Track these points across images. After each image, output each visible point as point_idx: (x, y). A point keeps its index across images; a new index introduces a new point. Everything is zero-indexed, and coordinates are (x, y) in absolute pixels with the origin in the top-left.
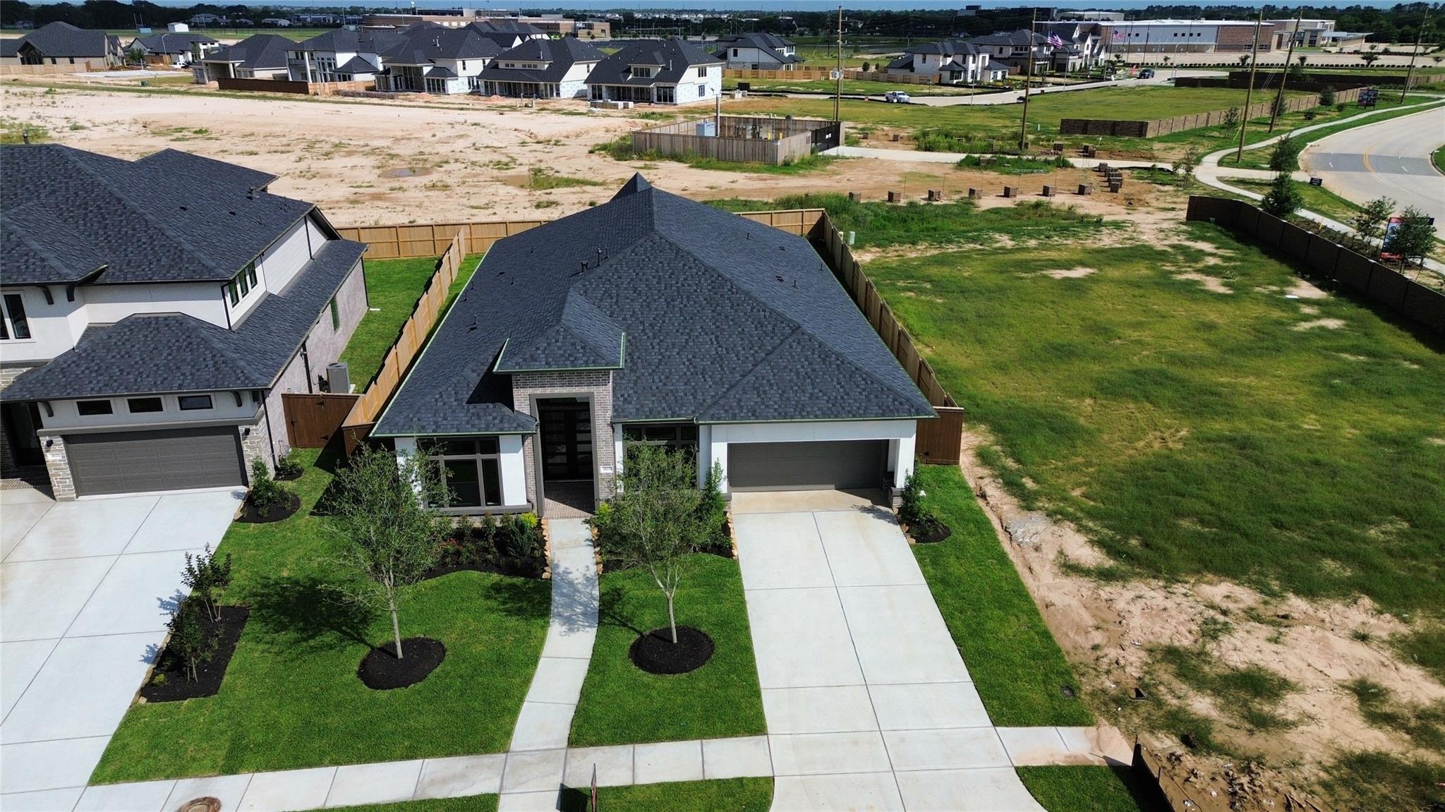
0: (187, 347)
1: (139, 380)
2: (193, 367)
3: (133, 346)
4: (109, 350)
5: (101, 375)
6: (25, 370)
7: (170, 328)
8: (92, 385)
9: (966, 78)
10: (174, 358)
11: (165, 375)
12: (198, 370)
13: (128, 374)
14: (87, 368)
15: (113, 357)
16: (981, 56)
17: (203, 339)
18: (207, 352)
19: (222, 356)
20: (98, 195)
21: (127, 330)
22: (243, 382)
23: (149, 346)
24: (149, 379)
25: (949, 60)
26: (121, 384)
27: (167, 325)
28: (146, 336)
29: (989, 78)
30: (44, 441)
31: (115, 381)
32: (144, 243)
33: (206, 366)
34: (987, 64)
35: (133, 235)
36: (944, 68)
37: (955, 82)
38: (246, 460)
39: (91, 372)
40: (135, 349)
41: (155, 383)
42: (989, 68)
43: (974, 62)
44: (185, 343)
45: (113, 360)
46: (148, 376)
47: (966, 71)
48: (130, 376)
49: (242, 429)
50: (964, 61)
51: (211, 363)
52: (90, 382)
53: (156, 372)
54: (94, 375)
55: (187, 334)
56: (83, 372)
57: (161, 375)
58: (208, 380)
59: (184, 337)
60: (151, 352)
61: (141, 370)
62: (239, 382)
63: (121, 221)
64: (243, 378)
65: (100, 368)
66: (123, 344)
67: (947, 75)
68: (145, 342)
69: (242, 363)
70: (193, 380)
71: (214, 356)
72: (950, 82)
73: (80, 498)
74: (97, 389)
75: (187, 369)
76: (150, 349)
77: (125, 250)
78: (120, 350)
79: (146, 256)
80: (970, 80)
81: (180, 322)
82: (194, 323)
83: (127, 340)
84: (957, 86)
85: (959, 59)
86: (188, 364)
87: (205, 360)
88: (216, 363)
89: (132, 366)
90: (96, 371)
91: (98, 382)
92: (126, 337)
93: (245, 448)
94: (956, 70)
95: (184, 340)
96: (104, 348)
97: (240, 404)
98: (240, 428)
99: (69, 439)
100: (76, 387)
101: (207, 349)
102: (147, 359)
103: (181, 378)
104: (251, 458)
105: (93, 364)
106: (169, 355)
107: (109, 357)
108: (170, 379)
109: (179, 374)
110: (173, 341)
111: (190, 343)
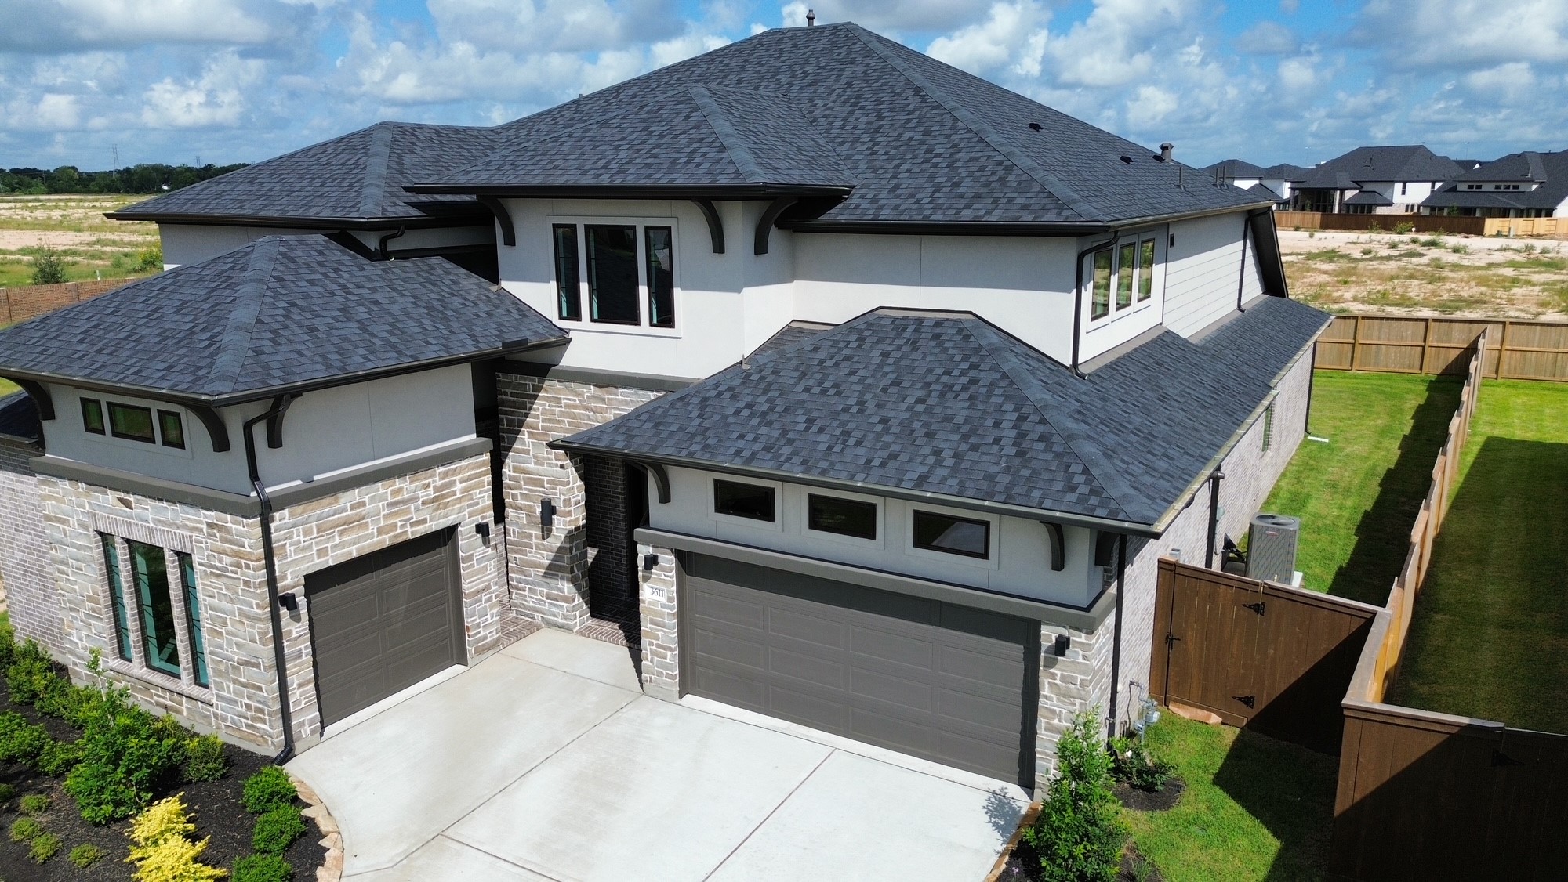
0: (964, 388)
1: (838, 448)
2: (965, 437)
3: (853, 373)
4: (804, 375)
5: (769, 424)
7: (940, 344)
8: (741, 444)
10: (928, 411)
11: (895, 448)
12: (975, 448)
13: (821, 430)
14: (748, 406)
15: (807, 390)
17: (1005, 375)
18: (1009, 407)
19: (1042, 421)
21: (854, 338)
22: (1082, 500)
23: (885, 374)
24: (860, 451)
26: (795, 453)
27: (936, 337)
28: (885, 355)
31: (790, 442)
32: (937, 156)
33: (997, 441)
35: (922, 143)
38: (1042, 722)
39: (752, 415)
40: (854, 379)
41: (869, 461)
44: (965, 380)
45: (804, 397)
46: (858, 444)
48: (824, 438)
49: (1049, 634)
51: (1010, 434)
52: (741, 437)
53: (879, 435)
54: (755, 421)
55: (974, 359)
56: (737, 412)
57: (886, 446)
58: (990, 477)
59: (965, 365)
60: (885, 390)
61: (851, 426)
62: (1072, 497)
63: (908, 121)
64: (1083, 490)
66: (837, 365)
68: (881, 365)
69: (1089, 449)
70: (954, 470)
71: (1022, 419)
73: (690, 699)
74: (746, 453)
75: (948, 441)
76: (886, 382)
77: (897, 167)
78: (825, 377)
79: (933, 177)
81: (968, 330)
82: (994, 339)
83: (847, 358)
86: (956, 429)
87: (997, 425)
88: (1022, 436)
89: (834, 415)
90: (764, 414)
91: (756, 439)
92: (847, 352)
93: (1045, 691)
95: (963, 373)
96: (796, 369)
97: (1058, 564)
98: (1045, 630)
99: (688, 562)
100: (711, 442)
101: (1008, 398)
102: (871, 404)
103: (931, 460)
104: (1056, 722)
105: (763, 399)
106: (920, 401)
107: (799, 388)
108: (904, 457)
109: (927, 451)
110: (939, 371)
111: (974, 381)
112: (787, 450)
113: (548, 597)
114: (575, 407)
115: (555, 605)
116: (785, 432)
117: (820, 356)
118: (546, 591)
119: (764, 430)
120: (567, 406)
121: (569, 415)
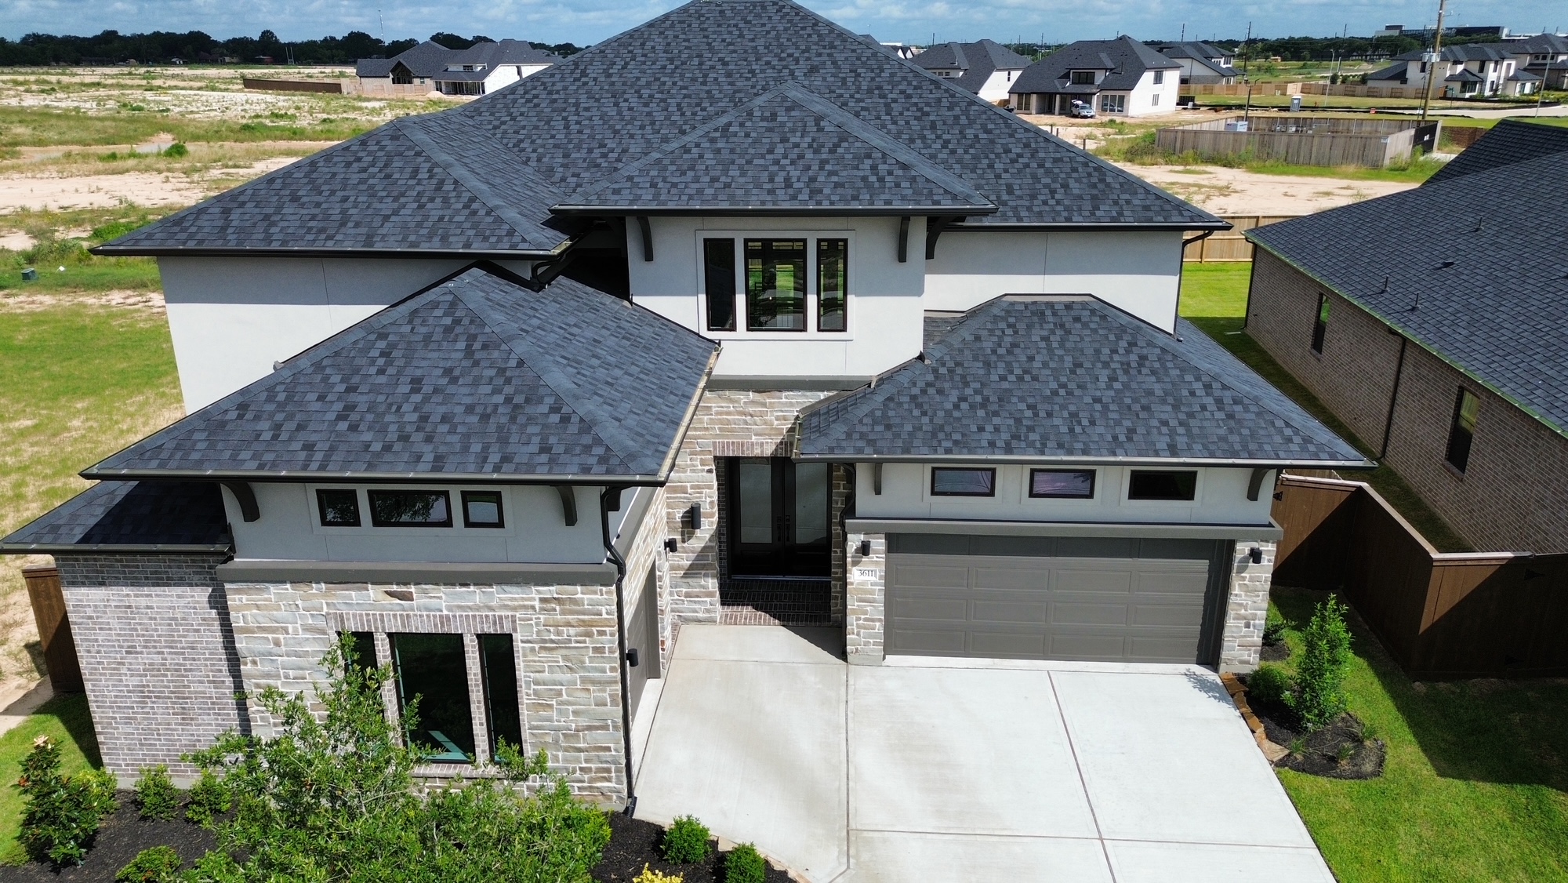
0: (1140, 364)
1: (1078, 429)
2: (1176, 407)
3: (1031, 359)
4: (987, 365)
5: (996, 414)
6: (822, 395)
7: (1085, 325)
8: (986, 436)
9: (1482, 90)
10: (1126, 386)
11: (1127, 423)
12: (1191, 415)
13: (1049, 415)
14: (963, 399)
15: (1003, 378)
16: (1505, 63)
20: (892, 75)
21: (1003, 325)
23: (1061, 357)
24: (1100, 429)
25: (1460, 68)
26: (1044, 439)
27: (1077, 319)
28: (1046, 339)
29: (1515, 91)
30: (854, 542)
31: (1031, 429)
33: (1203, 408)
34: (1512, 73)
35: (992, 141)
36: (1452, 78)
37: (1467, 95)
38: (1231, 612)
39: (972, 407)
40: (1037, 364)
42: (1514, 79)
43: (1495, 70)
44: (1133, 357)
45: (1005, 385)
46: (1093, 423)
47: (1483, 82)
48: (1057, 421)
49: (1242, 549)
50: (1482, 69)
51: (1208, 401)
52: (981, 429)
53: (1104, 414)
54: (981, 413)
56: (956, 406)
57: (1118, 423)
59: (1123, 344)
60: (1073, 372)
61: (1072, 408)
65: (986, 399)
66: (1010, 352)
67: (1457, 86)
70: (1190, 436)
71: (1208, 387)
72: (1461, 96)
73: (891, 659)
75: (1165, 411)
76: (1068, 364)
77: (991, 166)
78: (1009, 365)
79: (1035, 177)
80: (1487, 93)
81: (1100, 311)
83: (1014, 345)
84: (1471, 99)
85: (1474, 67)
86: (1164, 401)
87: (1192, 394)
88: (1219, 402)
89: (1045, 399)
90: (983, 406)
91: (997, 429)
92: (1008, 340)
93: (1235, 590)
94: (1468, 82)
95: (1128, 352)
96: (976, 358)
97: (1253, 495)
98: (1239, 546)
99: (897, 543)
100: (957, 437)
101: (1182, 370)
102: (1072, 386)
103: (1164, 430)
104: (1243, 611)
105: (969, 391)
106: (1113, 379)
107: (994, 377)
108: (1141, 430)
109: (1155, 423)
110: (1106, 351)
111: (1143, 358)
112: (1032, 436)
113: (688, 595)
114: (728, 413)
115: (695, 602)
116: (1018, 421)
117: (988, 345)
118: (684, 590)
119: (996, 421)
120: (717, 413)
121: (721, 422)
